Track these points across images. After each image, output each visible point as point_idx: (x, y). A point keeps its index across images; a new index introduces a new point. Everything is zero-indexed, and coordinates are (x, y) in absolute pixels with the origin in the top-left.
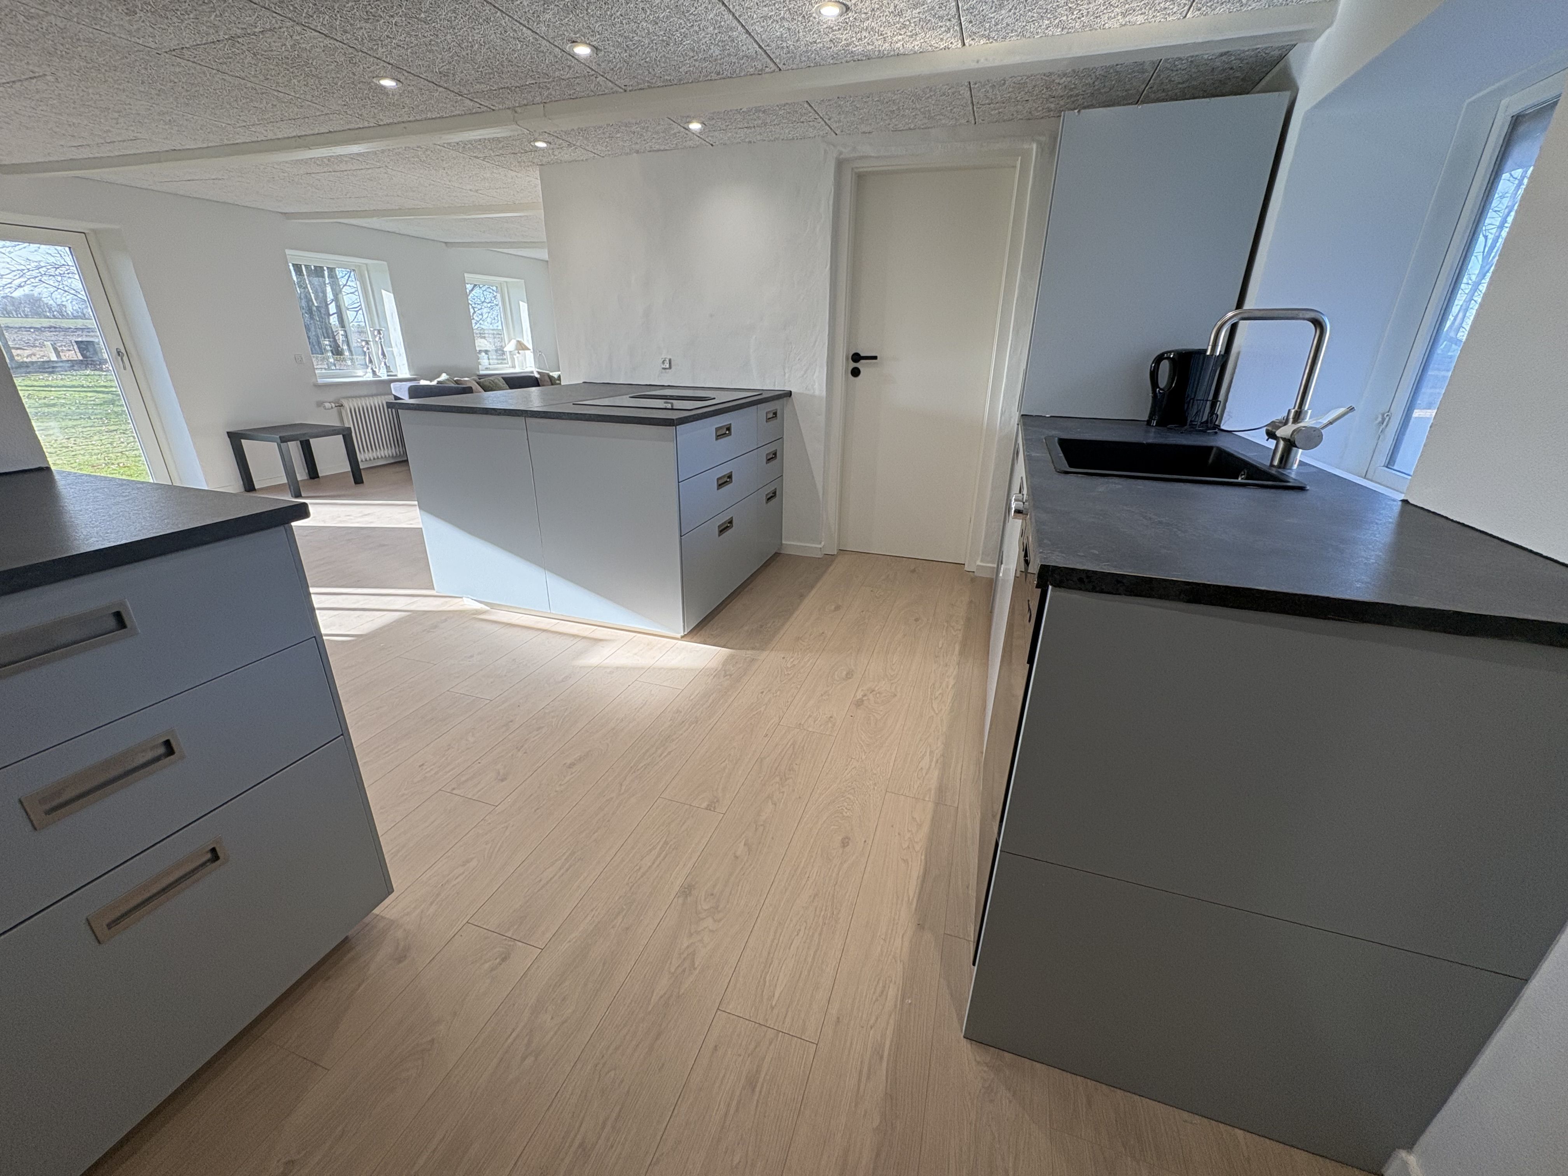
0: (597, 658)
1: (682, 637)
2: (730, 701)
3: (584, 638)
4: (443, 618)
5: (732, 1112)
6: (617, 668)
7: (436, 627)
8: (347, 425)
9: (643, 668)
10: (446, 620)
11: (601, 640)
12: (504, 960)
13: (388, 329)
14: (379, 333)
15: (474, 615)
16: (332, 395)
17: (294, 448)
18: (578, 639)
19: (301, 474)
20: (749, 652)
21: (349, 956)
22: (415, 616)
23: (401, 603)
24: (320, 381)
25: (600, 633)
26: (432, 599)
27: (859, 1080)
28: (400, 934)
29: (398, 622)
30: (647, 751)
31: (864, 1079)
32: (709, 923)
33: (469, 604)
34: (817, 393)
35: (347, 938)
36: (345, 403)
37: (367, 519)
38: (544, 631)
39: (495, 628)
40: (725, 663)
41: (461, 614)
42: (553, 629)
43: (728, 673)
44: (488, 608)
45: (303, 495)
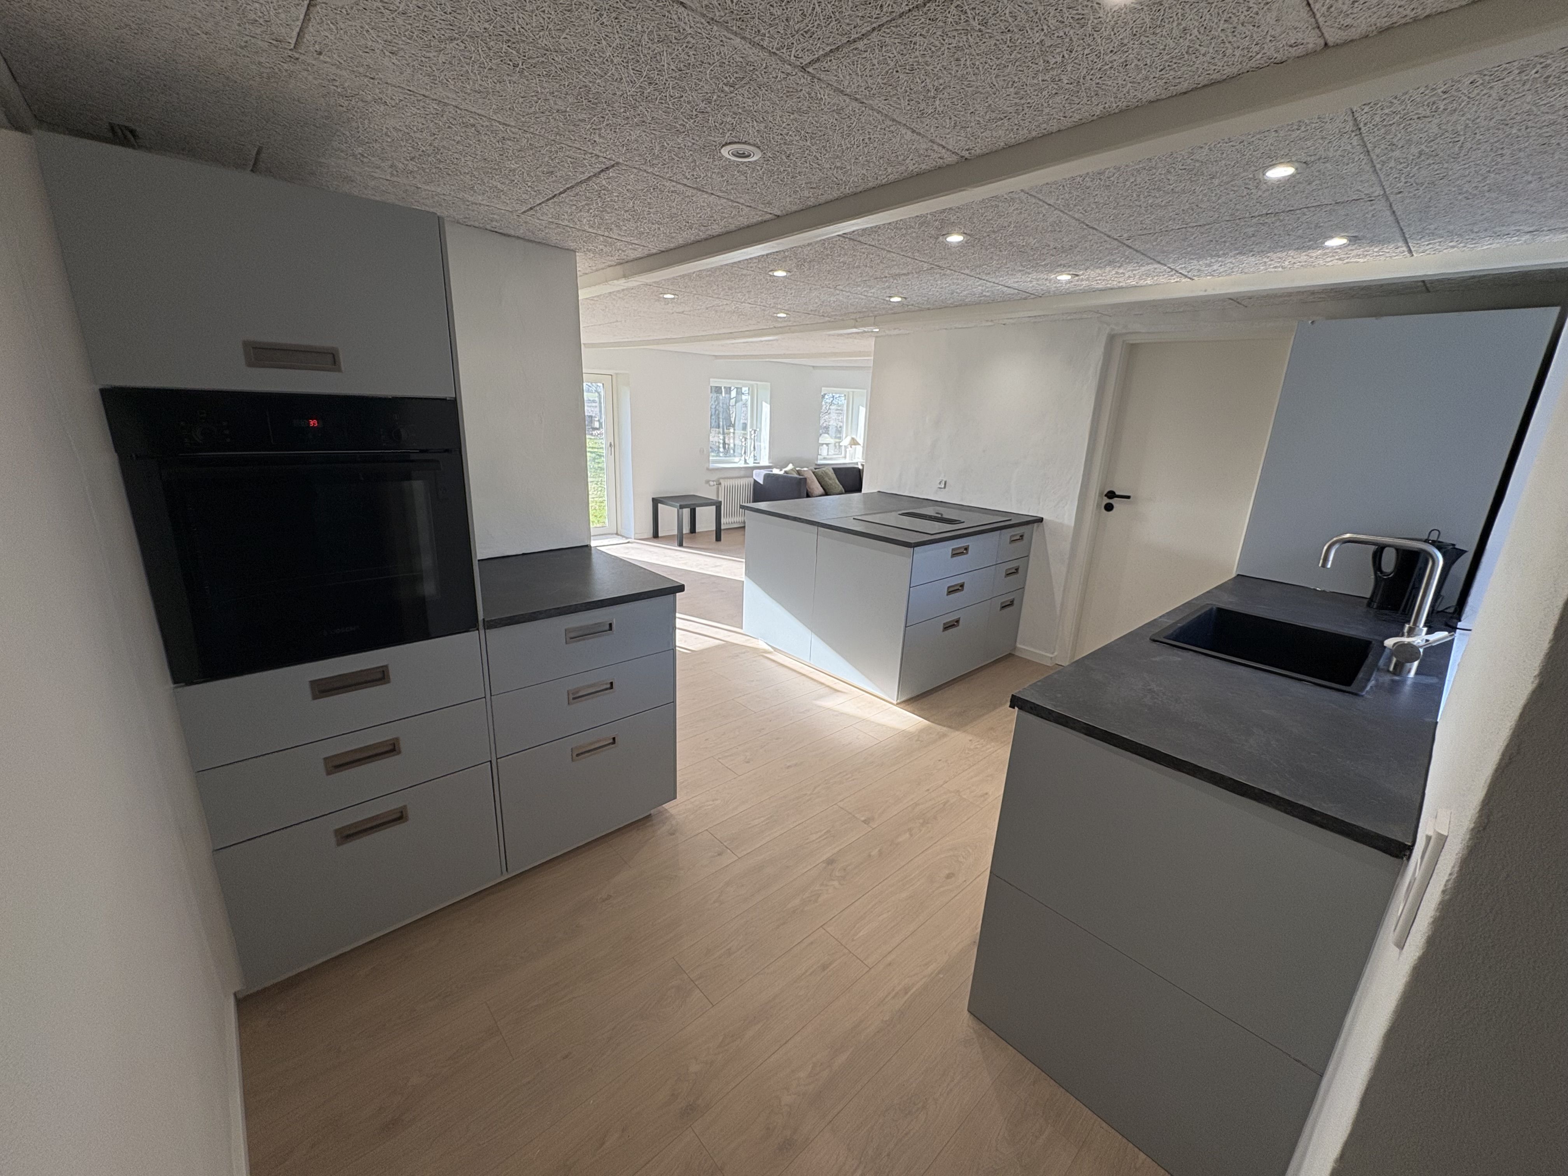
0: (832, 703)
1: (897, 704)
2: (912, 759)
3: (828, 686)
4: (744, 651)
5: (807, 974)
6: (842, 713)
7: (737, 656)
8: (720, 500)
9: (860, 718)
10: (744, 653)
11: (838, 691)
12: (719, 855)
13: (760, 430)
14: (755, 433)
15: (761, 653)
16: (715, 476)
17: (686, 512)
18: (823, 686)
19: (686, 529)
20: (945, 728)
21: (650, 823)
22: (728, 645)
23: (722, 634)
24: (712, 466)
25: (840, 686)
26: (740, 635)
27: (887, 996)
28: (674, 822)
29: (717, 647)
30: (840, 773)
31: (890, 997)
32: (836, 883)
33: (762, 645)
34: (1066, 522)
35: (650, 815)
36: (722, 481)
37: (717, 569)
38: (804, 675)
39: (773, 665)
40: (922, 731)
41: (755, 650)
42: (810, 675)
43: (920, 739)
44: (772, 650)
45: (684, 545)
